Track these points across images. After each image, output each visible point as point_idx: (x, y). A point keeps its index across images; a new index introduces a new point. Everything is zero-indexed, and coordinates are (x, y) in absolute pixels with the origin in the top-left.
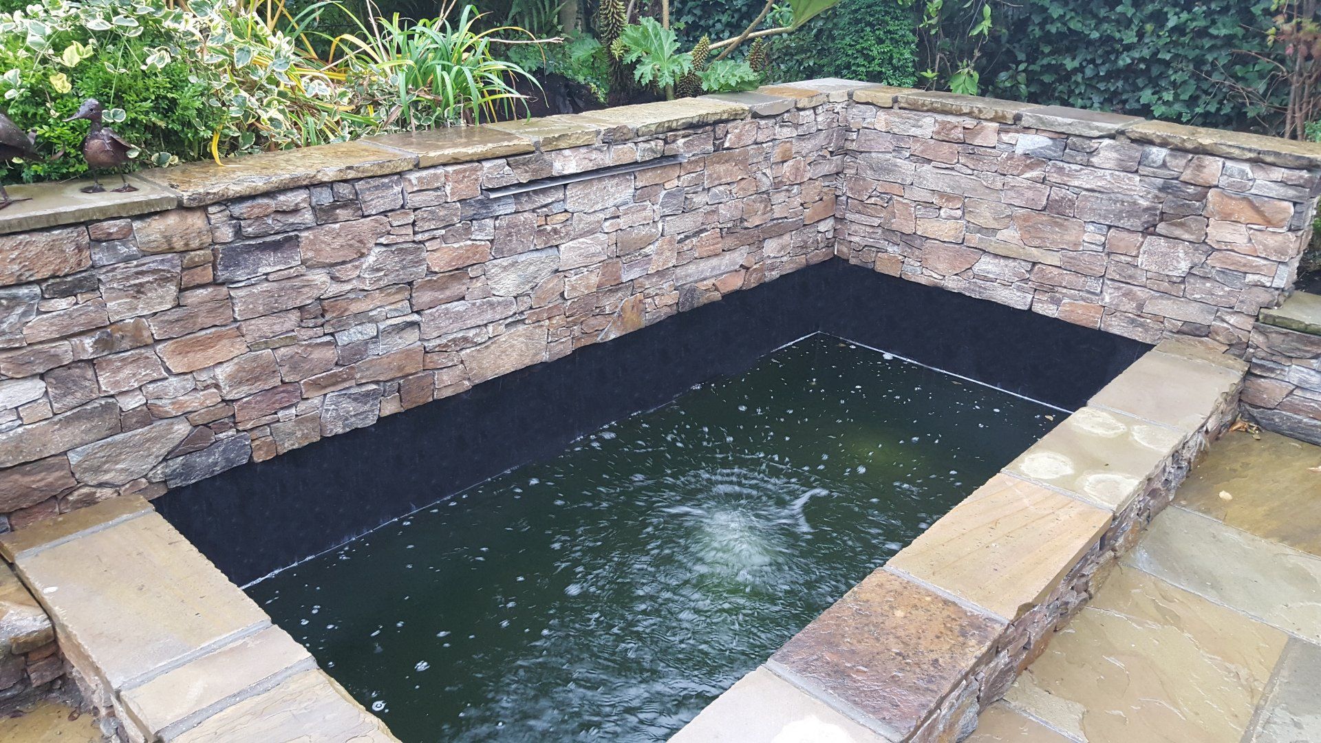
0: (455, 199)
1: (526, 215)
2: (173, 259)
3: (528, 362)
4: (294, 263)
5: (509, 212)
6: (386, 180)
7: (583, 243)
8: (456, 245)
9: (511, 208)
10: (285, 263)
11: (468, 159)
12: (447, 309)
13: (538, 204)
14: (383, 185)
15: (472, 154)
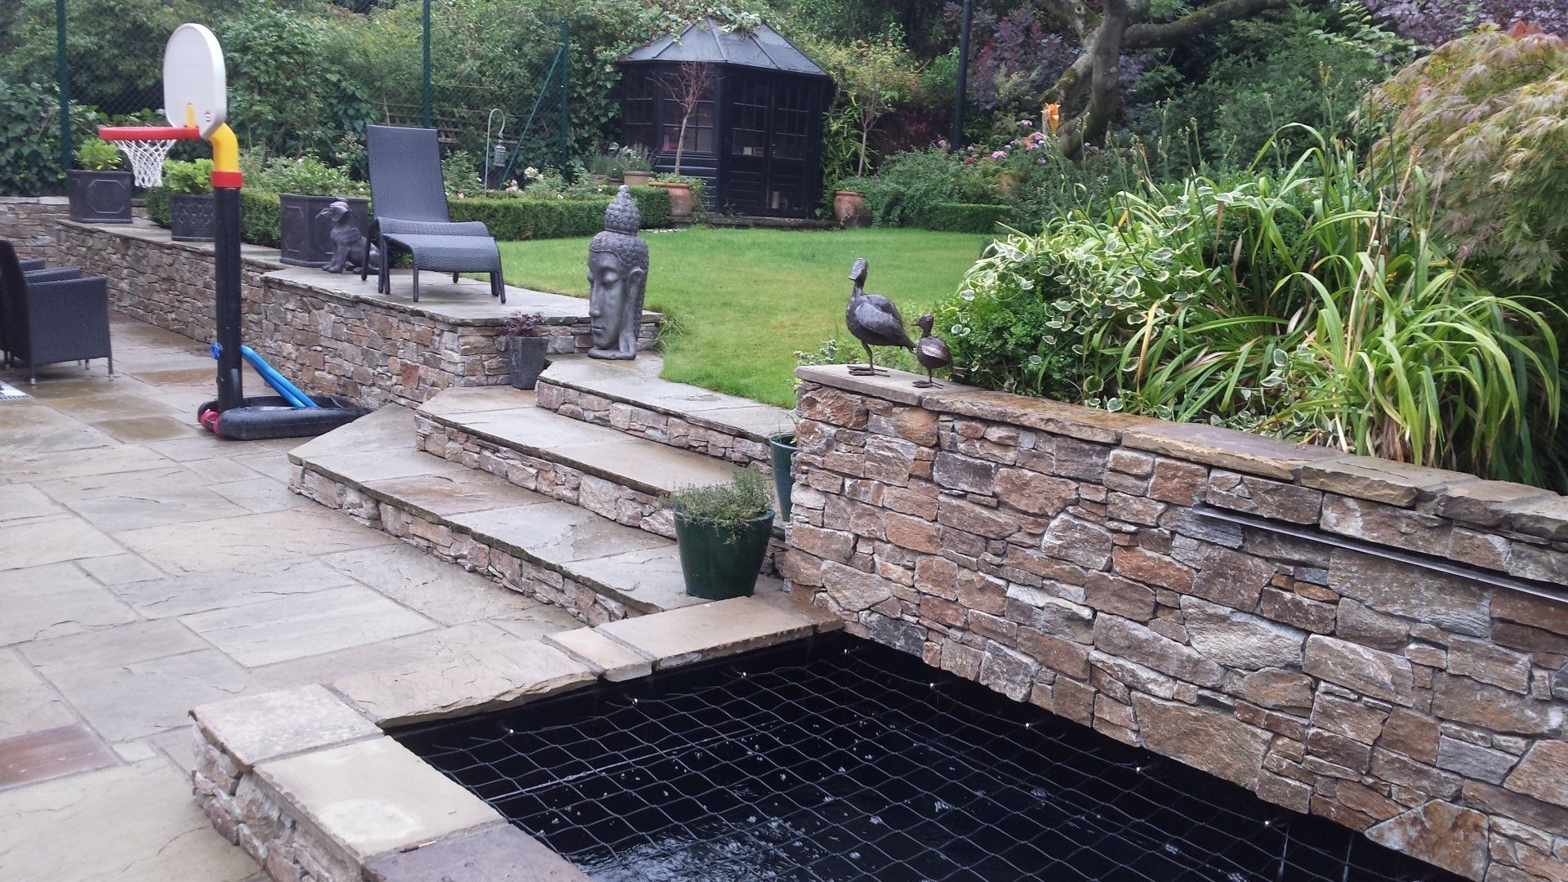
0: (1155, 497)
1: (1257, 561)
2: (911, 447)
3: (1230, 775)
4: (986, 492)
5: (1230, 544)
6: (1087, 447)
7: (1353, 651)
8: (1149, 554)
9: (1236, 542)
10: (980, 489)
11: (1183, 455)
12: (1122, 624)
13: (1276, 554)
14: (1082, 450)
15: (1187, 452)
